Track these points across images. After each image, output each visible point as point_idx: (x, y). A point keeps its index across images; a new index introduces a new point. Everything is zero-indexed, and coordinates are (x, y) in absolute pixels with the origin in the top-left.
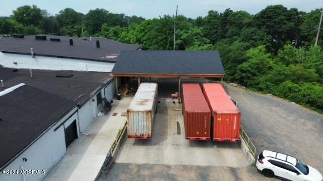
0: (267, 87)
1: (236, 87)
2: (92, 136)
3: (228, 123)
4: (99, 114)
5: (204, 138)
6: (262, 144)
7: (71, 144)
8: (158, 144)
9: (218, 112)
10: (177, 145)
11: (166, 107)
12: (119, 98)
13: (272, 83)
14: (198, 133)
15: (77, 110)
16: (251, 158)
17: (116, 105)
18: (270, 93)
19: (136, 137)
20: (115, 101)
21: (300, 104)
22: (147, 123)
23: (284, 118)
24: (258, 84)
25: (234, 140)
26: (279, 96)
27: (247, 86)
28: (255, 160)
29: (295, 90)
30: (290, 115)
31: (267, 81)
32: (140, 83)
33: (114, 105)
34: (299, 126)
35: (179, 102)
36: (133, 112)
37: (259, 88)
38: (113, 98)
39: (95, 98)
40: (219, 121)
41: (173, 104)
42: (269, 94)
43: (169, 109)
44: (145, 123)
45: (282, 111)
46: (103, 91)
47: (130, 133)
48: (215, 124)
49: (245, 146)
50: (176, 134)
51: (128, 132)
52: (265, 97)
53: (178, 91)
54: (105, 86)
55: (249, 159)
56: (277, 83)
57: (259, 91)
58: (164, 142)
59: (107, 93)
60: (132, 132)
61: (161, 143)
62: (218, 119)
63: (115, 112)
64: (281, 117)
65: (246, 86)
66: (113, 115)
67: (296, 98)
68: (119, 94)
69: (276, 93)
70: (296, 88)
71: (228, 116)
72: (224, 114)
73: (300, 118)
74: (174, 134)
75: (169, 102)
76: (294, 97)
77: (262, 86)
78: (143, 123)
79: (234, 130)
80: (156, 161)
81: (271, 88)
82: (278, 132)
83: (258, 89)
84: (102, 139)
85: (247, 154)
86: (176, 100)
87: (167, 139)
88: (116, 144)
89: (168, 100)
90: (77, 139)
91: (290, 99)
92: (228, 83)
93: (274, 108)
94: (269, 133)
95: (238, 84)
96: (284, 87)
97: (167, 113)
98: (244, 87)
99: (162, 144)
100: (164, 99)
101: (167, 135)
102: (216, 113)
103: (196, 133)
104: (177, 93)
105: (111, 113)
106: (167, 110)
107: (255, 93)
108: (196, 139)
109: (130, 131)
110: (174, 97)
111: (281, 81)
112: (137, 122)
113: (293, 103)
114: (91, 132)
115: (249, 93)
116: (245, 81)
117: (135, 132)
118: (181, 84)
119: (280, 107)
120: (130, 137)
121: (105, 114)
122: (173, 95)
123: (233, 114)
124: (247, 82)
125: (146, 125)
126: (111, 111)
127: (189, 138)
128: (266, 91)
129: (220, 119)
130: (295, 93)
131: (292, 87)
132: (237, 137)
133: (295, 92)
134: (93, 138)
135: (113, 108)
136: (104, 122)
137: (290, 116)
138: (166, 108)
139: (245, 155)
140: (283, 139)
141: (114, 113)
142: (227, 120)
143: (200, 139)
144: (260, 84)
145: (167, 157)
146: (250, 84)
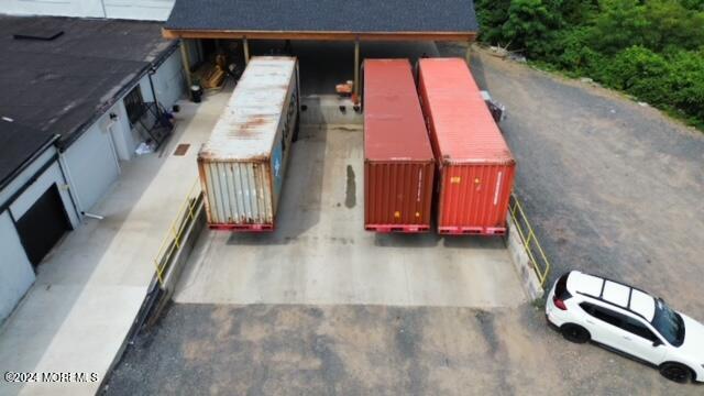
0: (584, 61)
1: (504, 58)
2: (112, 223)
3: (478, 188)
4: (139, 151)
5: (414, 228)
6: (563, 236)
7: (53, 251)
8: (295, 238)
9: (454, 160)
10: (344, 241)
11: (324, 123)
12: (197, 98)
13: (595, 49)
14: (397, 214)
15: (56, 158)
16: (531, 285)
17: (186, 121)
18: (587, 75)
19: (232, 227)
20: (187, 106)
21: (661, 108)
22: (258, 192)
23: (619, 152)
24: (561, 52)
25: (491, 230)
26: (608, 84)
27: (531, 56)
28: (542, 290)
29: (654, 70)
30: (637, 142)
31: (583, 44)
32: (250, 58)
33: (182, 120)
34: (656, 178)
35: (356, 109)
36: (217, 162)
37: (562, 63)
38: (181, 98)
39: (120, 108)
40: (454, 184)
41: (340, 113)
42: (585, 80)
43: (329, 126)
44: (254, 192)
45: (618, 130)
46: (144, 84)
47: (215, 216)
48: (443, 192)
49: (519, 248)
50: (343, 205)
51: (208, 214)
52: (575, 89)
53: (353, 79)
54: (150, 69)
55: (527, 285)
56: (610, 48)
57: (560, 69)
58: (310, 233)
59: (159, 87)
60: (218, 213)
61: (304, 235)
62: (452, 180)
63: (182, 141)
64: (611, 148)
65: (528, 57)
66: (176, 153)
67: (654, 93)
68: (195, 88)
69: (604, 77)
70: (658, 65)
71: (482, 170)
72: (470, 166)
73: (660, 151)
74: (339, 205)
75: (329, 109)
76: (648, 91)
77: (568, 56)
78: (247, 193)
79: (495, 207)
80: (286, 293)
81: (593, 63)
82: (604, 197)
83: (559, 65)
84: (140, 230)
85: (523, 269)
86: (349, 103)
87: (318, 221)
88: (176, 249)
89: (329, 103)
90: (72, 234)
91: (636, 95)
92: (484, 46)
93: (596, 123)
94: (580, 201)
95: (508, 49)
96: (627, 61)
97: (323, 140)
98: (524, 59)
99: (306, 239)
100: (318, 100)
101: (319, 209)
102: (447, 165)
103: (393, 214)
104: (349, 82)
105: (173, 146)
106: (326, 129)
107: (550, 74)
108: (393, 229)
109: (214, 212)
110: (344, 95)
111: (619, 45)
112: (232, 188)
113: (644, 104)
114: (112, 209)
115: (535, 78)
116: (527, 44)
117: (228, 215)
118: (361, 61)
119: (612, 117)
120: (215, 227)
121: (156, 150)
122: (339, 87)
123: (494, 166)
124: (531, 47)
125: (258, 197)
126: (174, 138)
127: (374, 229)
128: (578, 72)
129: (458, 180)
130: (651, 79)
131: (648, 63)
132: (498, 225)
133: (652, 75)
134: (116, 229)
135: (178, 130)
136: (151, 174)
137: (637, 146)
138: (322, 125)
139: (516, 270)
140: (615, 218)
141: (181, 146)
142: (477, 181)
143: (401, 229)
144: (566, 50)
145: (315, 282)
146: (540, 50)
